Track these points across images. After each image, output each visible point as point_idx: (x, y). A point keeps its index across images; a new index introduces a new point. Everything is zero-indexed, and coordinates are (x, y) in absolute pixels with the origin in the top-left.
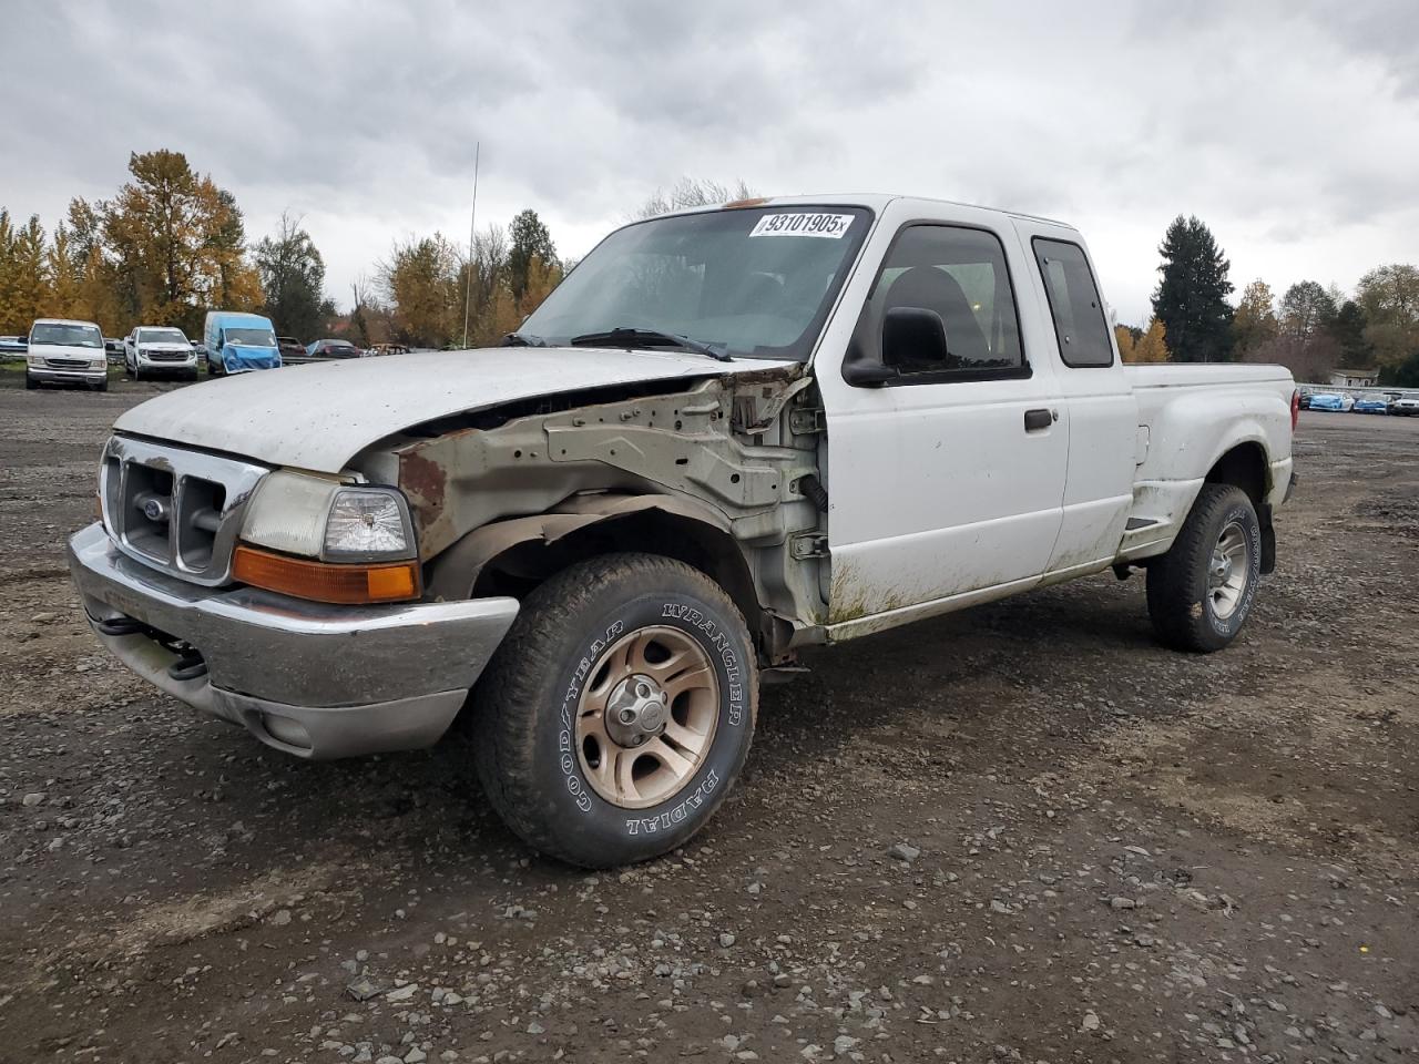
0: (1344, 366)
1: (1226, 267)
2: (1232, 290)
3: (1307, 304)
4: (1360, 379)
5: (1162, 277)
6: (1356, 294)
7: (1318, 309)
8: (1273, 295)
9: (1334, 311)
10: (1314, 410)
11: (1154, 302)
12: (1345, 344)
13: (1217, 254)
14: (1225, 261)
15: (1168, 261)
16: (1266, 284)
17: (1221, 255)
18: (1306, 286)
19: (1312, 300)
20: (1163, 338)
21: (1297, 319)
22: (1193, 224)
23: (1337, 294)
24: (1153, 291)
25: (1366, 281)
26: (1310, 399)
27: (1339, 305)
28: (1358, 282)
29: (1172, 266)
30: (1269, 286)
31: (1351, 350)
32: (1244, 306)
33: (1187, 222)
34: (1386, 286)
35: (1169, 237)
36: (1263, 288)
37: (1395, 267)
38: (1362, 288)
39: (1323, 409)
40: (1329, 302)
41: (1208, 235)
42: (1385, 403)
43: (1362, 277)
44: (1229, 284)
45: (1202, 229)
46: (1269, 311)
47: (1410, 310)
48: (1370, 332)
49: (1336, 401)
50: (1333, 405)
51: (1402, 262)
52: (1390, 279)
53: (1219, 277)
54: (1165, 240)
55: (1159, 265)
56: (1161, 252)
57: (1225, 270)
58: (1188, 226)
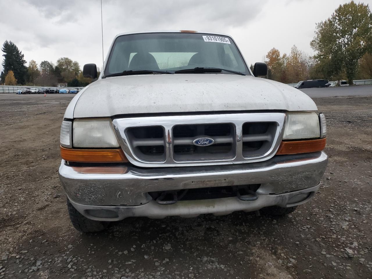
0: (59, 82)
1: (23, 56)
2: (26, 62)
3: (46, 67)
4: (63, 85)
5: (4, 58)
6: (57, 64)
7: (49, 68)
8: (37, 64)
9: (53, 68)
10: (60, 93)
11: (3, 65)
12: (58, 77)
13: (20, 52)
14: (22, 54)
15: (5, 54)
16: (35, 61)
17: (21, 52)
18: (45, 62)
19: (47, 65)
20: (14, 76)
21: (44, 70)
22: (11, 43)
23: (53, 64)
24: (2, 62)
25: (58, 61)
26: (59, 91)
27: (54, 67)
28: (57, 61)
29: (7, 54)
30: (35, 62)
31: (59, 78)
32: (30, 67)
33: (9, 42)
34: (63, 63)
35: (4, 46)
36: (34, 62)
37: (64, 58)
38: (58, 63)
39: (62, 93)
40: (51, 66)
41: (16, 46)
42: (76, 91)
43: (57, 60)
44: (25, 61)
45: (14, 45)
46: (37, 68)
47: (69, 68)
48: (62, 74)
49: (65, 91)
50: (65, 92)
51: (66, 57)
52: (63, 61)
53: (22, 59)
54: (3, 47)
55: (3, 55)
56: (3, 51)
57: (23, 57)
58: (9, 44)
